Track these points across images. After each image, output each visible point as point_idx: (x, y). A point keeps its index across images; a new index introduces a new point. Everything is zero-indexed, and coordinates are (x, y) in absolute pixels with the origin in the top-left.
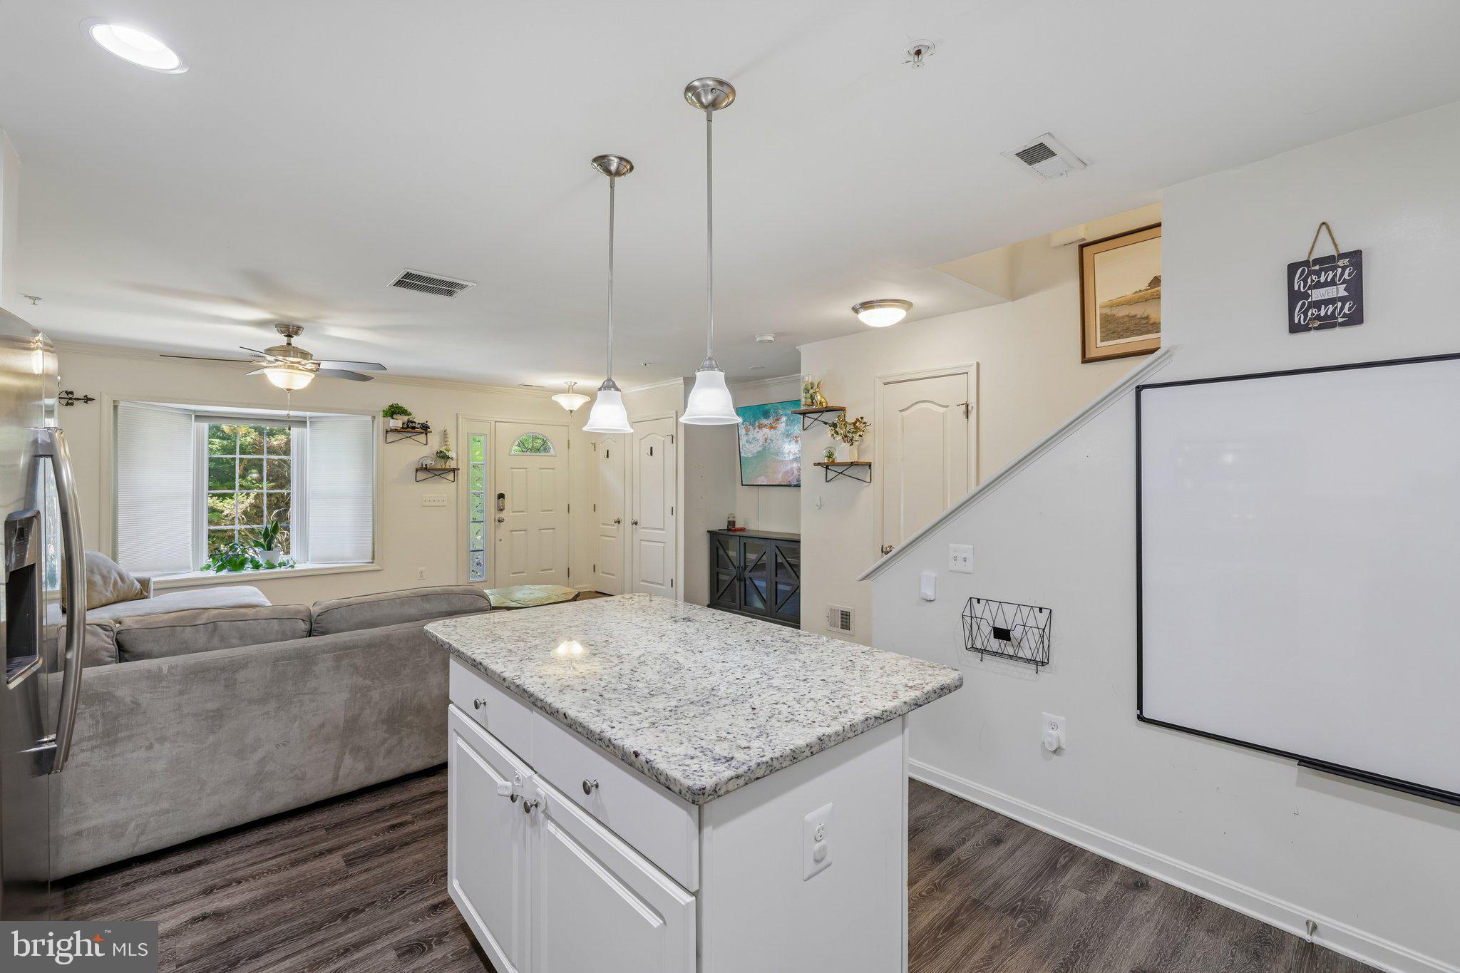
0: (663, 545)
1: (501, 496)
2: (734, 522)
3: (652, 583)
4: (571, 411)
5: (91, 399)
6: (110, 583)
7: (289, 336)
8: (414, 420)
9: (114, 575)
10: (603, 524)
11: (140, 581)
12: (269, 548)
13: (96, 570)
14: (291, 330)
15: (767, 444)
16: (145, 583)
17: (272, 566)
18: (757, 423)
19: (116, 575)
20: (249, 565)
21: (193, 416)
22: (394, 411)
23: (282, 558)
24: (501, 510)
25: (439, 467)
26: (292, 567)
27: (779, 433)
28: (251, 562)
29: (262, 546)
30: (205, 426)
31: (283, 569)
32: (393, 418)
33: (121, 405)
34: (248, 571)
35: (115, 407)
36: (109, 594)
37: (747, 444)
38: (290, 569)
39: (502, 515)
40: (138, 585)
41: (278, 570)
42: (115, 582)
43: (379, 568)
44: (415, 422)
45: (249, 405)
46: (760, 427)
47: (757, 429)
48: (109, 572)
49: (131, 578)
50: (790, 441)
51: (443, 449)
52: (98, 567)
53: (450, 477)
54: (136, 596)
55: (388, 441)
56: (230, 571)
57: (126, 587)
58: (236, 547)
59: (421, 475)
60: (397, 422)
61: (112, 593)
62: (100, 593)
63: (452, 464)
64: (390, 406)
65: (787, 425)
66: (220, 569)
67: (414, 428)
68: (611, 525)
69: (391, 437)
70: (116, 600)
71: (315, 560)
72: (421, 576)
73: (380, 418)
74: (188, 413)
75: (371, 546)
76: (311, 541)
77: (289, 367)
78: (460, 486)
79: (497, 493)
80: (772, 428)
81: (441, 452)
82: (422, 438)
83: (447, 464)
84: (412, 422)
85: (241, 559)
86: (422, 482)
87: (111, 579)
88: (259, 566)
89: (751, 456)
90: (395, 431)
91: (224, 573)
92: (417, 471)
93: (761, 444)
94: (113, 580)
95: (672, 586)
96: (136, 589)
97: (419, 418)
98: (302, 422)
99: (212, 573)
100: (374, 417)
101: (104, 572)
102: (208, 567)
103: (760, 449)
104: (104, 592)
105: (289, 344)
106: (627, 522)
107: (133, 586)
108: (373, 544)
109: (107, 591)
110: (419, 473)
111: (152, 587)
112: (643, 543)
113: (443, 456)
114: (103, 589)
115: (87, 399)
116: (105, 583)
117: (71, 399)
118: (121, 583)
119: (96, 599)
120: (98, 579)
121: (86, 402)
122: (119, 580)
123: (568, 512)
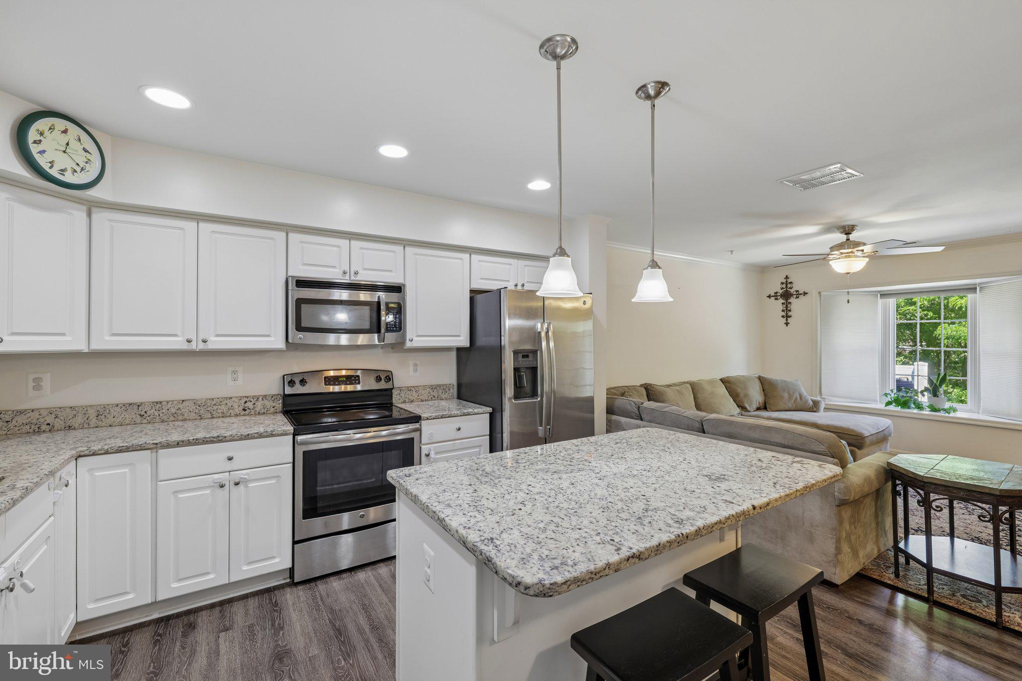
5: (807, 293)
6: (792, 399)
7: (848, 234)
9: (796, 395)
11: (813, 401)
12: (935, 395)
13: (786, 391)
14: (848, 230)
16: (816, 403)
19: (798, 395)
21: (879, 295)
23: (946, 404)
30: (892, 302)
31: (944, 414)
33: (823, 294)
34: (912, 409)
35: (820, 296)
36: (790, 405)
40: (811, 403)
41: (942, 414)
42: (796, 399)
48: (794, 393)
49: (807, 399)
52: (788, 389)
54: (809, 409)
57: (803, 403)
61: (792, 404)
62: (785, 403)
70: (795, 409)
71: (986, 412)
74: (874, 294)
77: (846, 257)
87: (794, 396)
91: (892, 407)
96: (809, 405)
98: (971, 289)
101: (792, 391)
105: (848, 240)
107: (808, 403)
109: (789, 402)
111: (821, 406)
115: (805, 294)
116: (789, 398)
117: (798, 294)
118: (799, 401)
119: (782, 406)
120: (786, 395)
121: (804, 295)
122: (799, 398)
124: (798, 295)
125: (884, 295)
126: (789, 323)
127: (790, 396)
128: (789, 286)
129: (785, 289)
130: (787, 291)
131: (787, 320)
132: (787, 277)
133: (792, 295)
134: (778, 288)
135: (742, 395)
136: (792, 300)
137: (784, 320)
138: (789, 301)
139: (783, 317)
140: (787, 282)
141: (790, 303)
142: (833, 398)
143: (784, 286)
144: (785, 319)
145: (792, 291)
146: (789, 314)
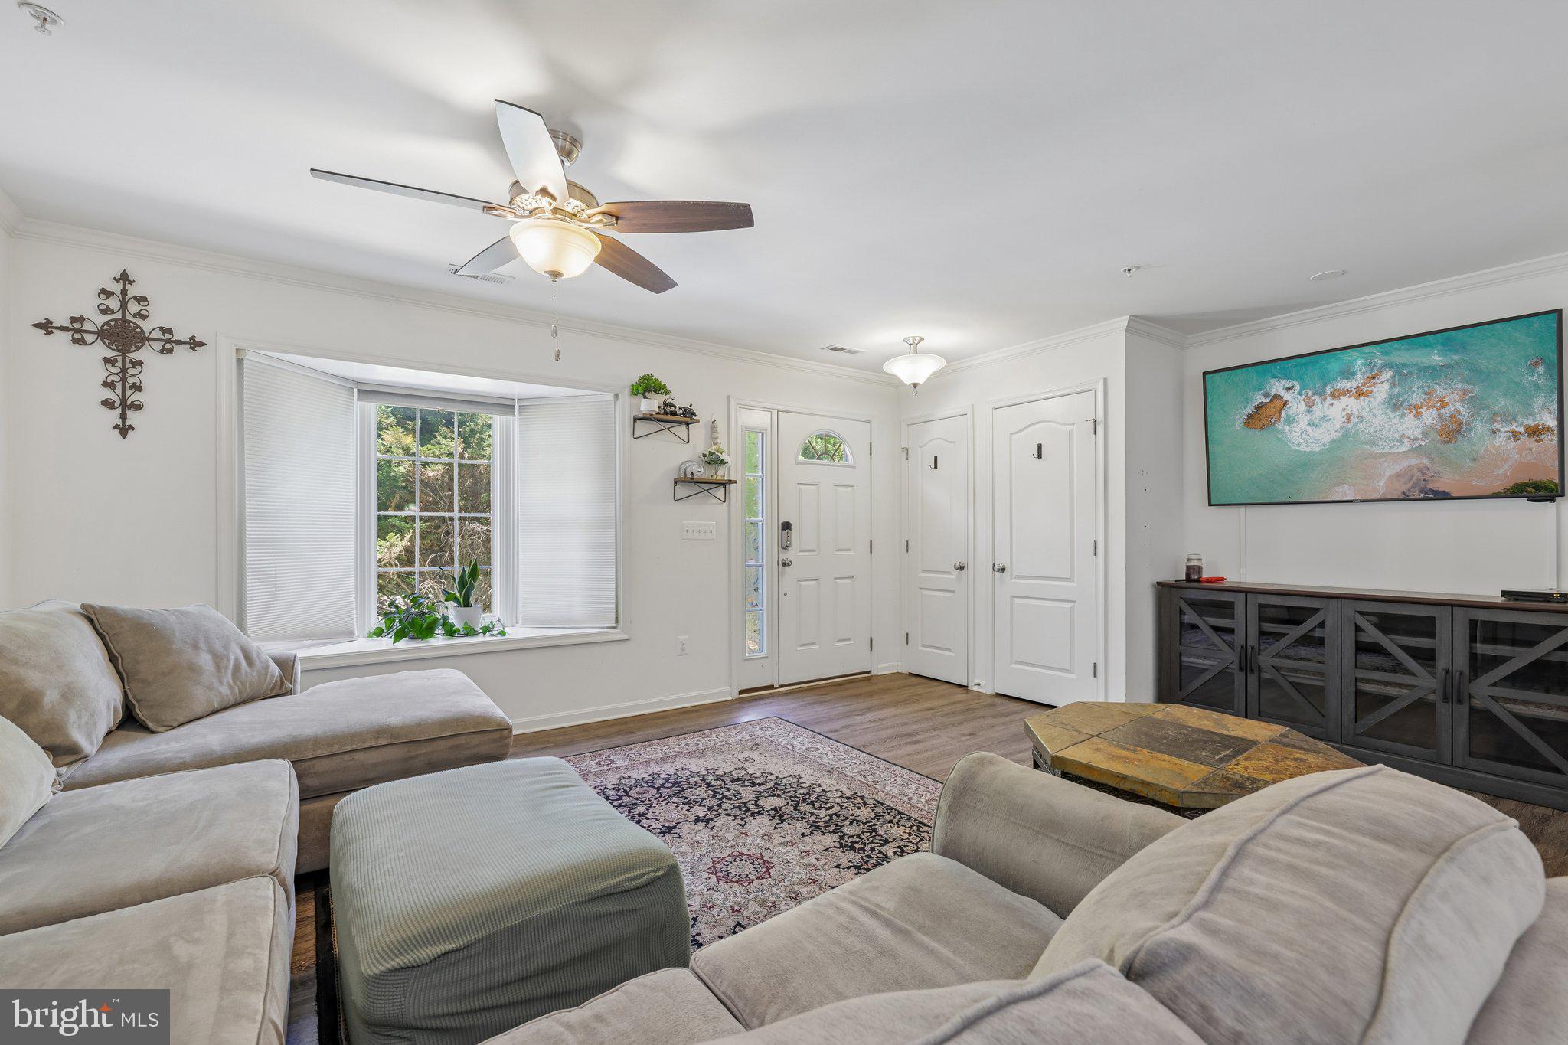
0: (1070, 605)
1: (786, 526)
2: (1199, 569)
3: (1050, 668)
4: (915, 385)
5: (202, 344)
6: (226, 668)
8: (672, 402)
9: (236, 653)
10: (924, 571)
11: (279, 661)
12: (467, 604)
13: (202, 645)
15: (1350, 425)
16: (286, 665)
17: (471, 632)
18: (1329, 390)
19: (239, 652)
20: (440, 630)
21: (356, 390)
22: (648, 386)
23: (485, 619)
24: (786, 547)
25: (707, 477)
26: (502, 633)
27: (1375, 403)
28: (444, 625)
29: (456, 600)
31: (488, 638)
32: (645, 397)
33: (249, 357)
34: (438, 640)
35: (240, 361)
36: (226, 691)
37: (1309, 429)
38: (499, 638)
39: (789, 555)
40: (275, 670)
41: (480, 638)
42: (237, 667)
43: (625, 636)
44: (674, 406)
45: (440, 368)
46: (1335, 395)
47: (1329, 400)
48: (226, 647)
49: (265, 657)
50: (1403, 415)
51: (713, 449)
52: (207, 640)
53: (720, 492)
54: (270, 691)
55: (636, 436)
56: (412, 638)
57: (255, 674)
58: (422, 600)
59: (682, 491)
60: (651, 404)
61: (231, 687)
62: (210, 688)
63: (722, 473)
64: (641, 378)
65: (1393, 385)
66: (400, 635)
67: (673, 414)
68: (949, 573)
69: (642, 428)
70: (238, 700)
71: (530, 621)
72: (683, 649)
73: (625, 397)
74: (348, 384)
75: (613, 600)
76: (521, 592)
78: (733, 509)
79: (780, 522)
80: (1359, 393)
81: (711, 454)
82: (681, 430)
83: (718, 473)
84: (672, 405)
85: (429, 620)
86: (685, 501)
87: (229, 660)
88: (455, 632)
89: (1318, 449)
90: (646, 418)
91: (403, 644)
92: (675, 483)
93: (1338, 427)
94: (232, 662)
95: (1095, 675)
96: (272, 677)
97: (680, 401)
98: (506, 406)
99: (385, 643)
100: (616, 396)
101: (218, 646)
102: (379, 633)
103: (1338, 435)
104: (216, 685)
106: (981, 568)
107: (267, 673)
108: (617, 598)
109: (221, 683)
110: (678, 486)
111: (299, 667)
112: (1016, 600)
113: (714, 460)
114: (215, 681)
115: (195, 344)
116: (218, 667)
117: (169, 341)
118: (247, 668)
119: (201, 698)
120: (205, 660)
121: (193, 349)
122: (242, 660)
123: (871, 552)
124: (168, 343)
125: (366, 391)
126: (131, 428)
127: (218, 659)
128: (133, 307)
129: (119, 315)
130: (124, 320)
131: (123, 417)
132: (124, 278)
133: (143, 339)
134: (85, 307)
136: (145, 354)
137: (114, 417)
138: (135, 356)
139: (107, 403)
140: (124, 292)
141: (140, 363)
143: (114, 303)
144: (118, 411)
145: (146, 326)
146: (134, 397)
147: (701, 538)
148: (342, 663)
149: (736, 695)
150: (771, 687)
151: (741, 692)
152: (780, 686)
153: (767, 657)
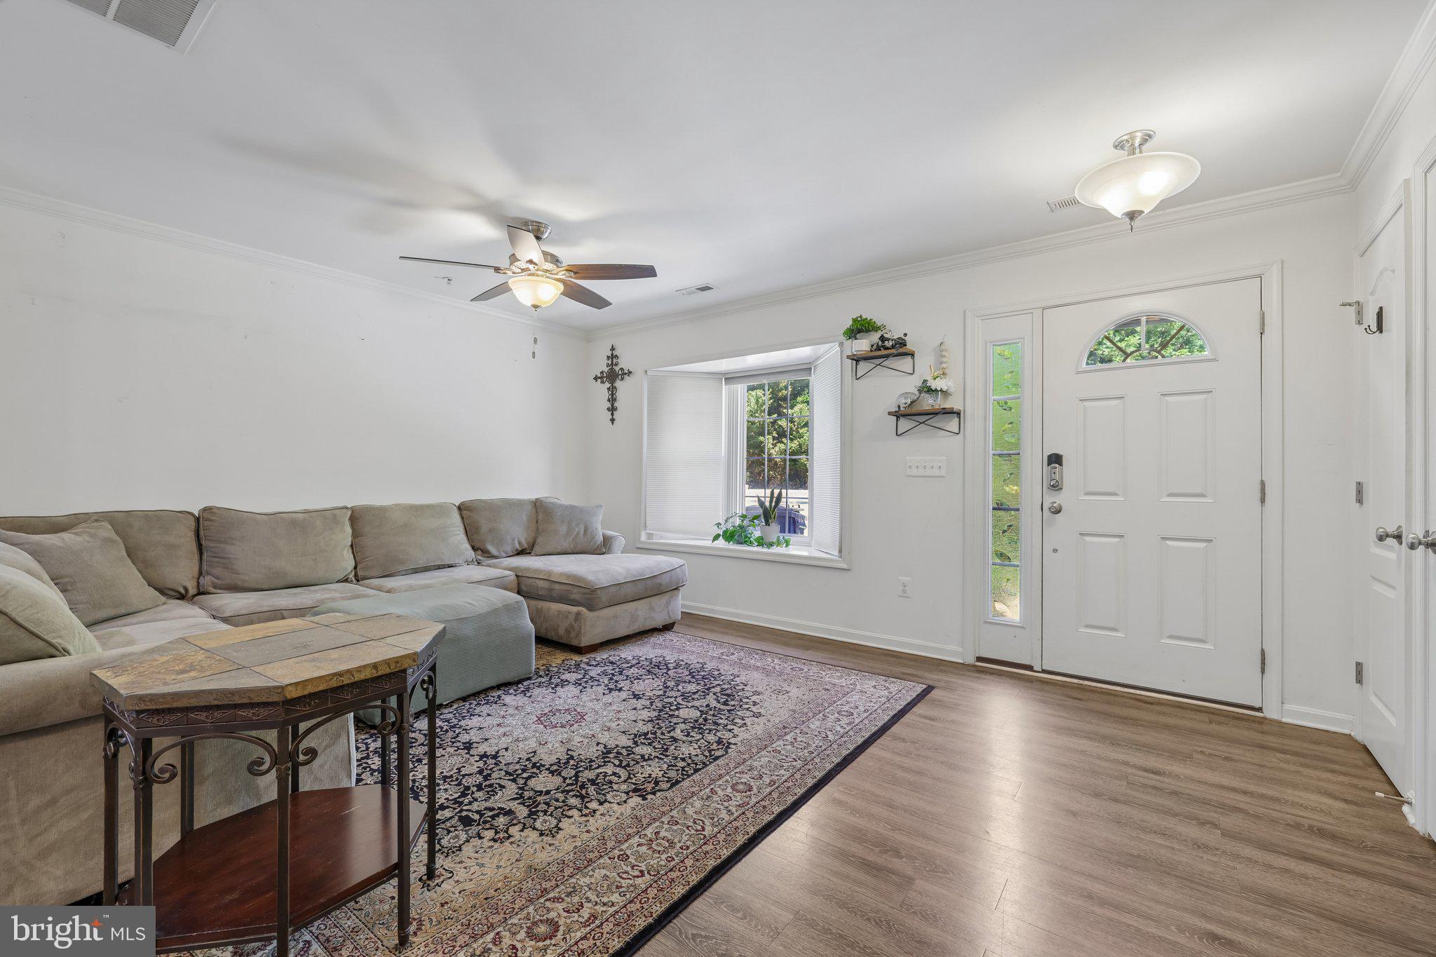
1: (1053, 459)
6: (571, 535)
8: (886, 337)
11: (604, 537)
12: (767, 524)
21: (723, 379)
22: (860, 328)
25: (927, 408)
30: (741, 388)
32: (856, 339)
39: (1060, 499)
40: (600, 540)
42: (578, 534)
43: (845, 566)
44: (887, 340)
48: (577, 525)
49: (595, 533)
51: (930, 377)
53: (953, 424)
54: (594, 550)
55: (859, 376)
57: (587, 538)
59: (905, 424)
60: (863, 345)
64: (852, 321)
67: (887, 349)
69: (864, 367)
71: (816, 544)
72: (904, 591)
73: (843, 342)
74: (718, 377)
78: (969, 441)
79: (1046, 455)
81: (924, 382)
82: (906, 363)
83: (940, 403)
84: (884, 340)
86: (909, 434)
90: (864, 357)
92: (897, 417)
96: (597, 543)
97: (893, 333)
98: (807, 370)
104: (563, 540)
108: (841, 529)
110: (900, 421)
115: (630, 373)
118: (582, 537)
119: (552, 546)
120: (564, 529)
121: (631, 376)
122: (582, 533)
123: (1263, 501)
124: (625, 375)
125: (730, 378)
126: (615, 420)
127: (570, 531)
128: (615, 361)
129: (611, 367)
131: (612, 415)
132: (613, 348)
134: (602, 366)
135: (484, 529)
136: (618, 383)
137: (609, 415)
138: (615, 385)
139: (609, 409)
140: (612, 355)
141: (616, 388)
142: (664, 533)
143: (610, 361)
145: (619, 369)
146: (615, 405)
147: (927, 474)
148: (692, 551)
149: (970, 660)
150: (1030, 668)
151: (979, 659)
152: (1044, 671)
153: (1022, 627)
